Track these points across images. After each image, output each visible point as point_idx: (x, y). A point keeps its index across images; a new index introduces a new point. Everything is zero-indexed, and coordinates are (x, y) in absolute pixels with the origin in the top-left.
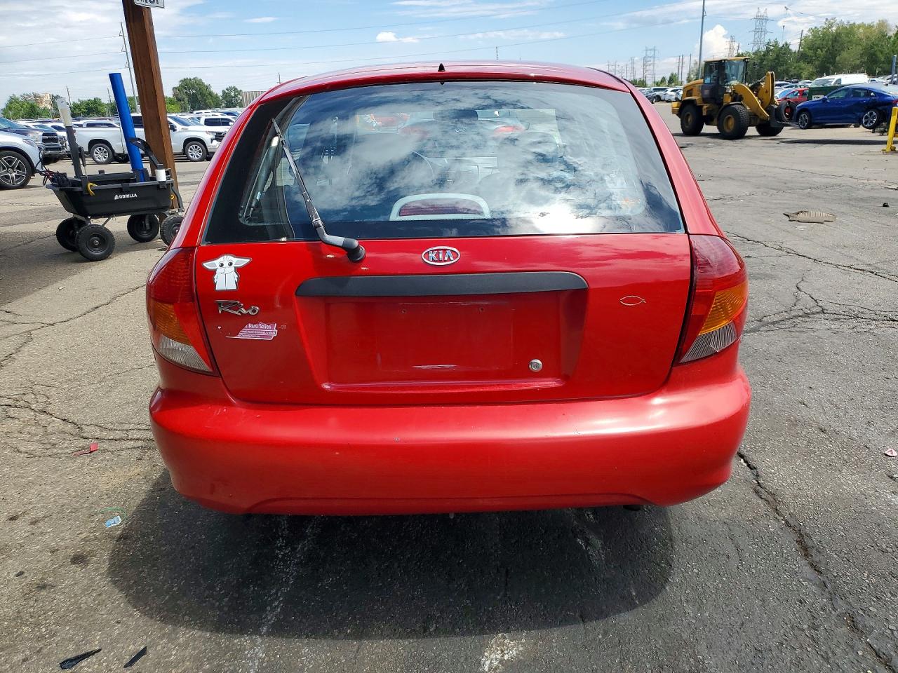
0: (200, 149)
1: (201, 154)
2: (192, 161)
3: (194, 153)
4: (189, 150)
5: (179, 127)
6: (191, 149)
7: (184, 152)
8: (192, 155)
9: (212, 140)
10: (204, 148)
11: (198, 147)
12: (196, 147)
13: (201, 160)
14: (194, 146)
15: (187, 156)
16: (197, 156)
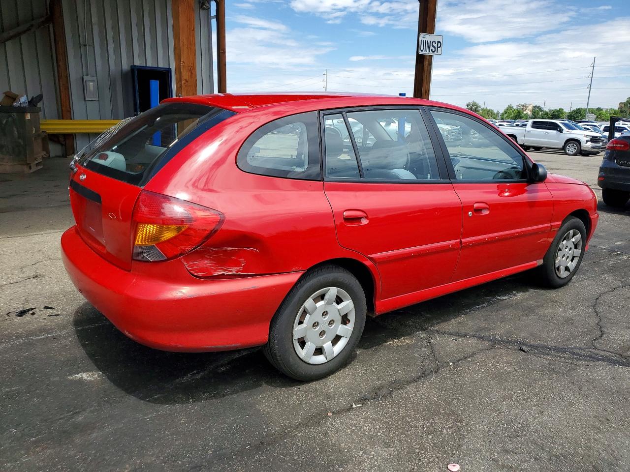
0: (576, 147)
1: (575, 150)
2: (567, 154)
3: (571, 149)
4: (568, 147)
5: (565, 130)
6: (569, 146)
7: (564, 148)
8: (569, 150)
9: (587, 141)
10: (579, 146)
11: (575, 145)
12: (573, 145)
13: (575, 155)
14: (572, 144)
15: (565, 151)
16: (572, 151)
